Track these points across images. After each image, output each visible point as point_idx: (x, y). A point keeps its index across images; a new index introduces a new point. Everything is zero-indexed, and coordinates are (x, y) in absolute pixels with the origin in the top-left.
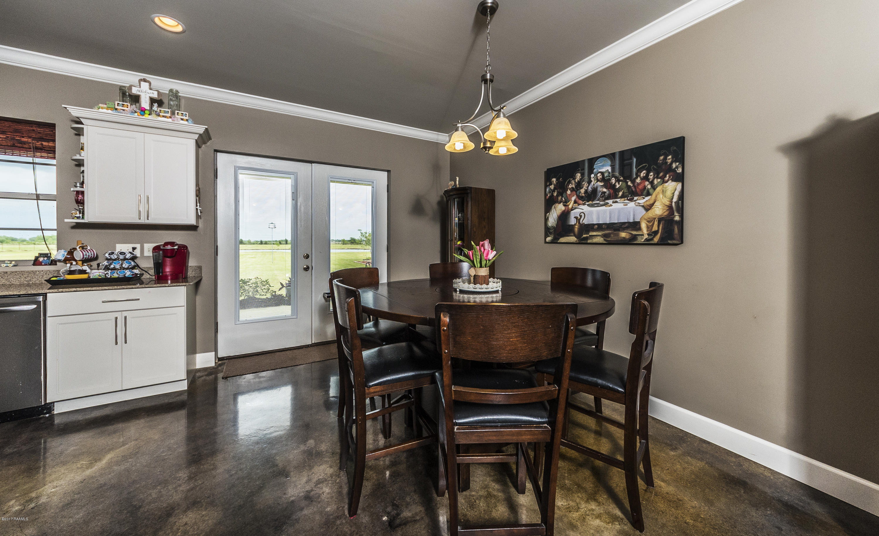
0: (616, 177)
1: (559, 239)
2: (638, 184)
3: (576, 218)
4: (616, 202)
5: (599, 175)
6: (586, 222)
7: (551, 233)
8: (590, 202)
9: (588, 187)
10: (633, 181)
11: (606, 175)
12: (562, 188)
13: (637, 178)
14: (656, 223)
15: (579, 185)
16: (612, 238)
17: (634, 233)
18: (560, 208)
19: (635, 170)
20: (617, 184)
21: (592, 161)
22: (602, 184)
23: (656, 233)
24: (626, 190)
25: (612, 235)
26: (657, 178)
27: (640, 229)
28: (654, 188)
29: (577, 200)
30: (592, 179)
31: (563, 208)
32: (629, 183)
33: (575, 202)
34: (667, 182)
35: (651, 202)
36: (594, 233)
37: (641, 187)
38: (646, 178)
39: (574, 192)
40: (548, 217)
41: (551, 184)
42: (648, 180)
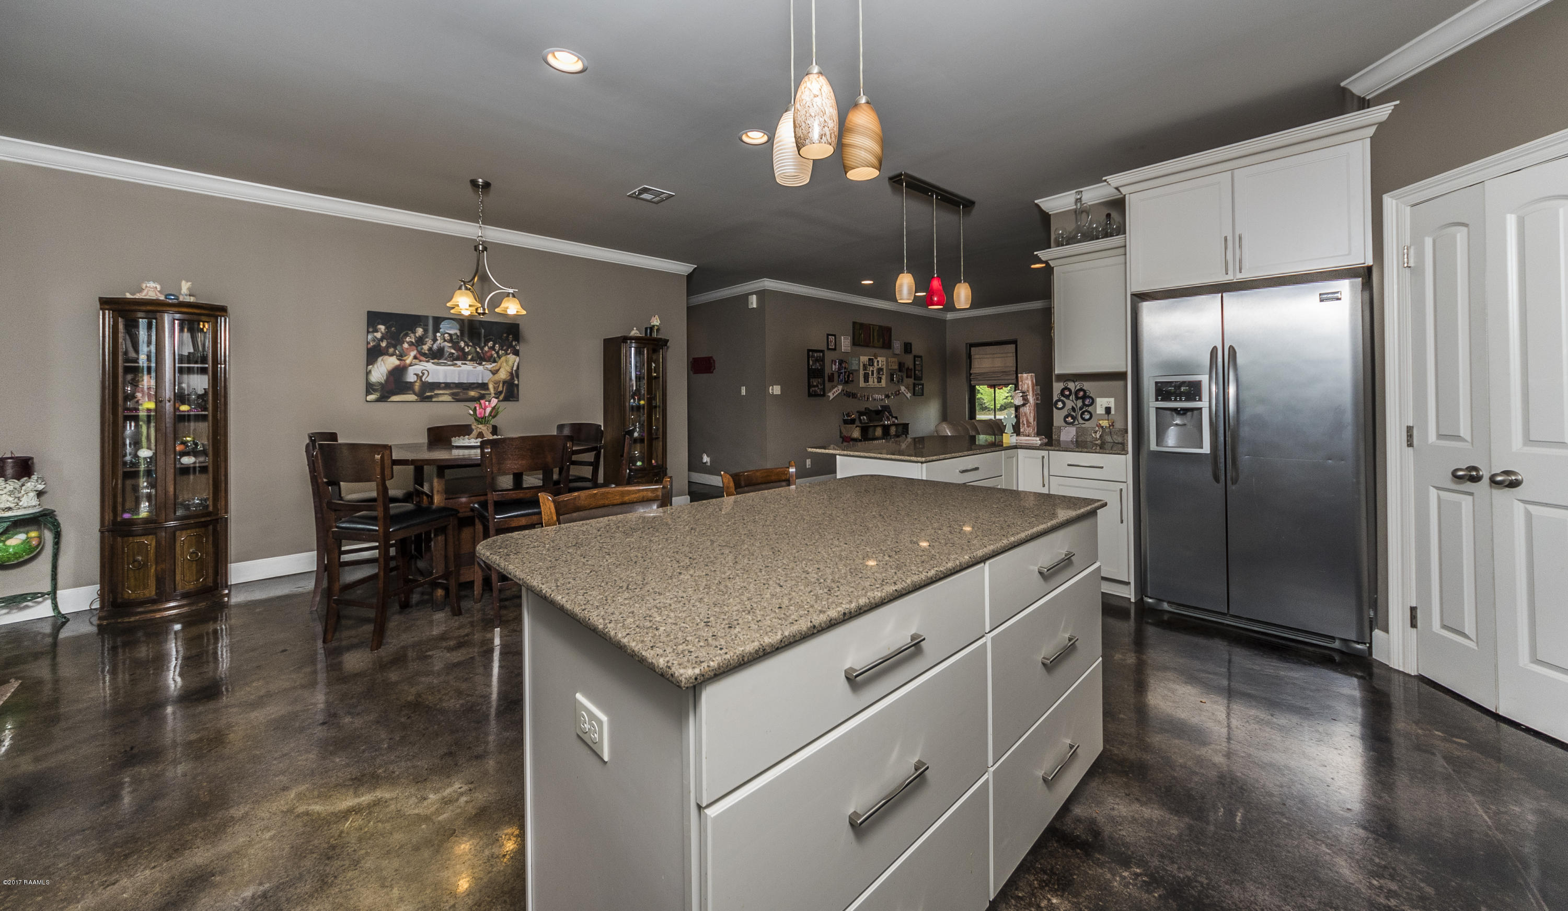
0: (465, 342)
1: (390, 397)
2: (486, 352)
3: (417, 375)
4: (465, 364)
5: (446, 335)
6: (430, 380)
7: (375, 390)
8: (436, 361)
9: (432, 345)
10: (482, 349)
11: (454, 337)
12: (395, 339)
13: (485, 346)
14: (501, 385)
15: (420, 341)
16: (462, 396)
17: (483, 392)
18: (391, 362)
20: (466, 348)
21: (438, 321)
22: (450, 345)
23: (501, 392)
24: (474, 355)
25: (461, 394)
26: (502, 350)
27: (488, 389)
28: (499, 357)
29: (418, 356)
30: (438, 338)
31: (397, 362)
32: (478, 349)
33: (415, 358)
34: (509, 354)
35: (497, 368)
36: (440, 392)
37: (488, 354)
38: (493, 348)
39: (414, 348)
40: (370, 371)
41: (377, 331)
42: (495, 350)
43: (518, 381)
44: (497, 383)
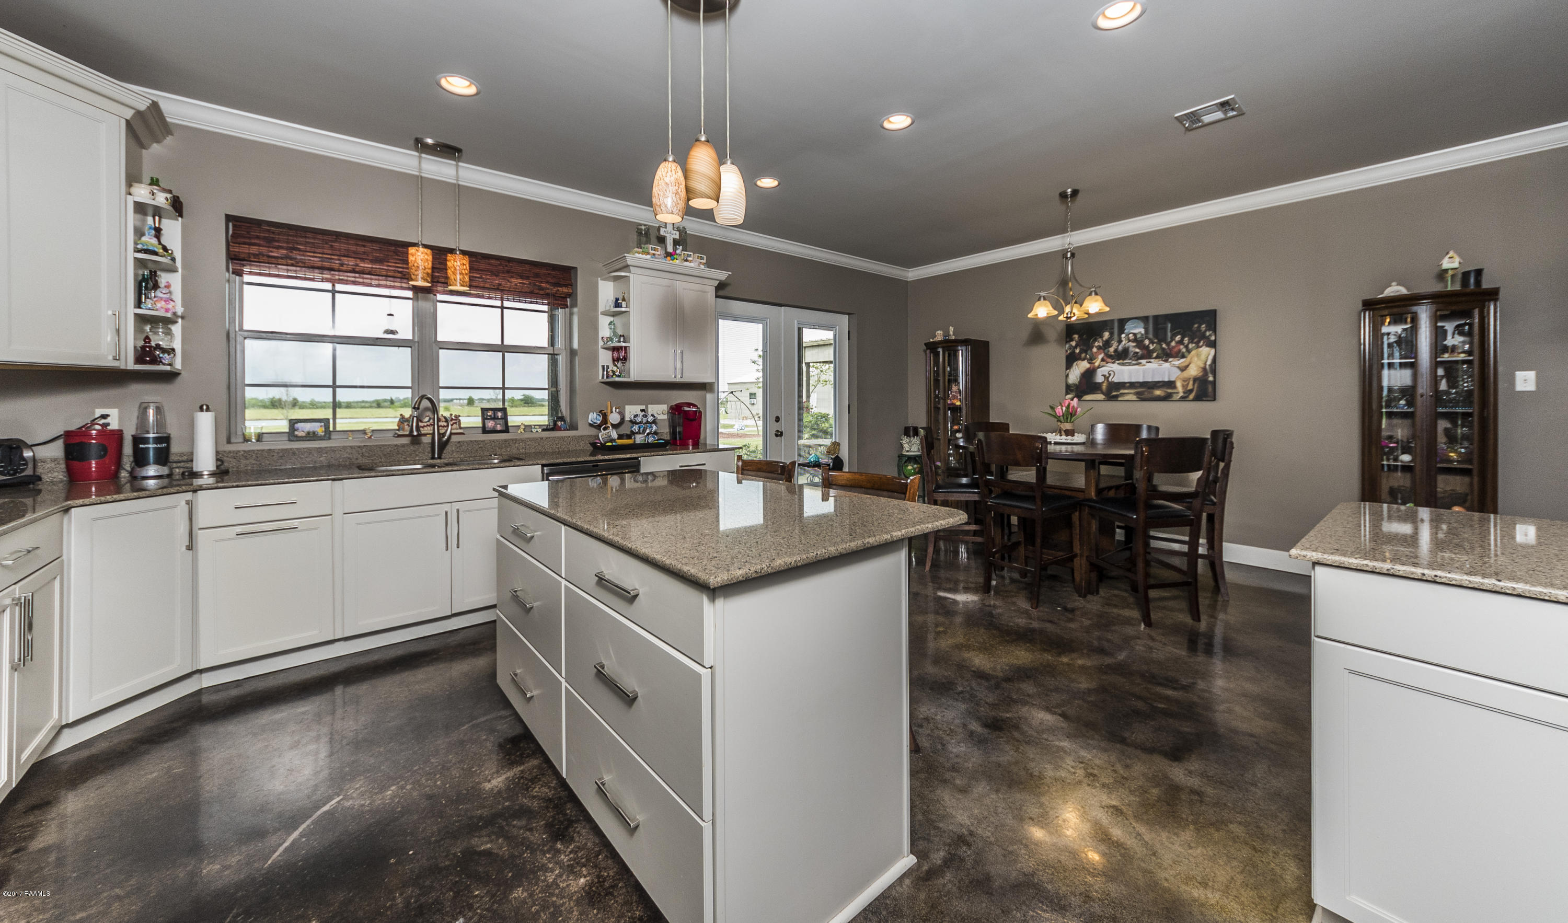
0: (1150, 339)
2: (1174, 347)
3: (1104, 376)
4: (1150, 362)
5: (1131, 335)
6: (1116, 380)
7: (1072, 391)
8: (1121, 361)
9: (1118, 346)
10: (1168, 344)
11: (1139, 336)
12: (1086, 346)
13: (1171, 341)
14: (1191, 382)
15: (1107, 344)
16: (1146, 395)
17: (1170, 391)
19: (1169, 334)
20: (1151, 345)
21: (1122, 322)
22: (1134, 344)
23: (1191, 391)
24: (1160, 352)
25: (1146, 393)
26: (1192, 342)
27: (1175, 387)
28: (1189, 351)
29: (1105, 358)
30: (1123, 339)
31: (1088, 366)
32: (1164, 346)
33: (1103, 360)
34: (1201, 347)
35: (1186, 364)
36: (1126, 391)
37: (1176, 350)
38: (1181, 342)
39: (1102, 351)
40: (1068, 375)
41: (1072, 340)
42: (1183, 344)
43: (1215, 377)
44: (1186, 380)
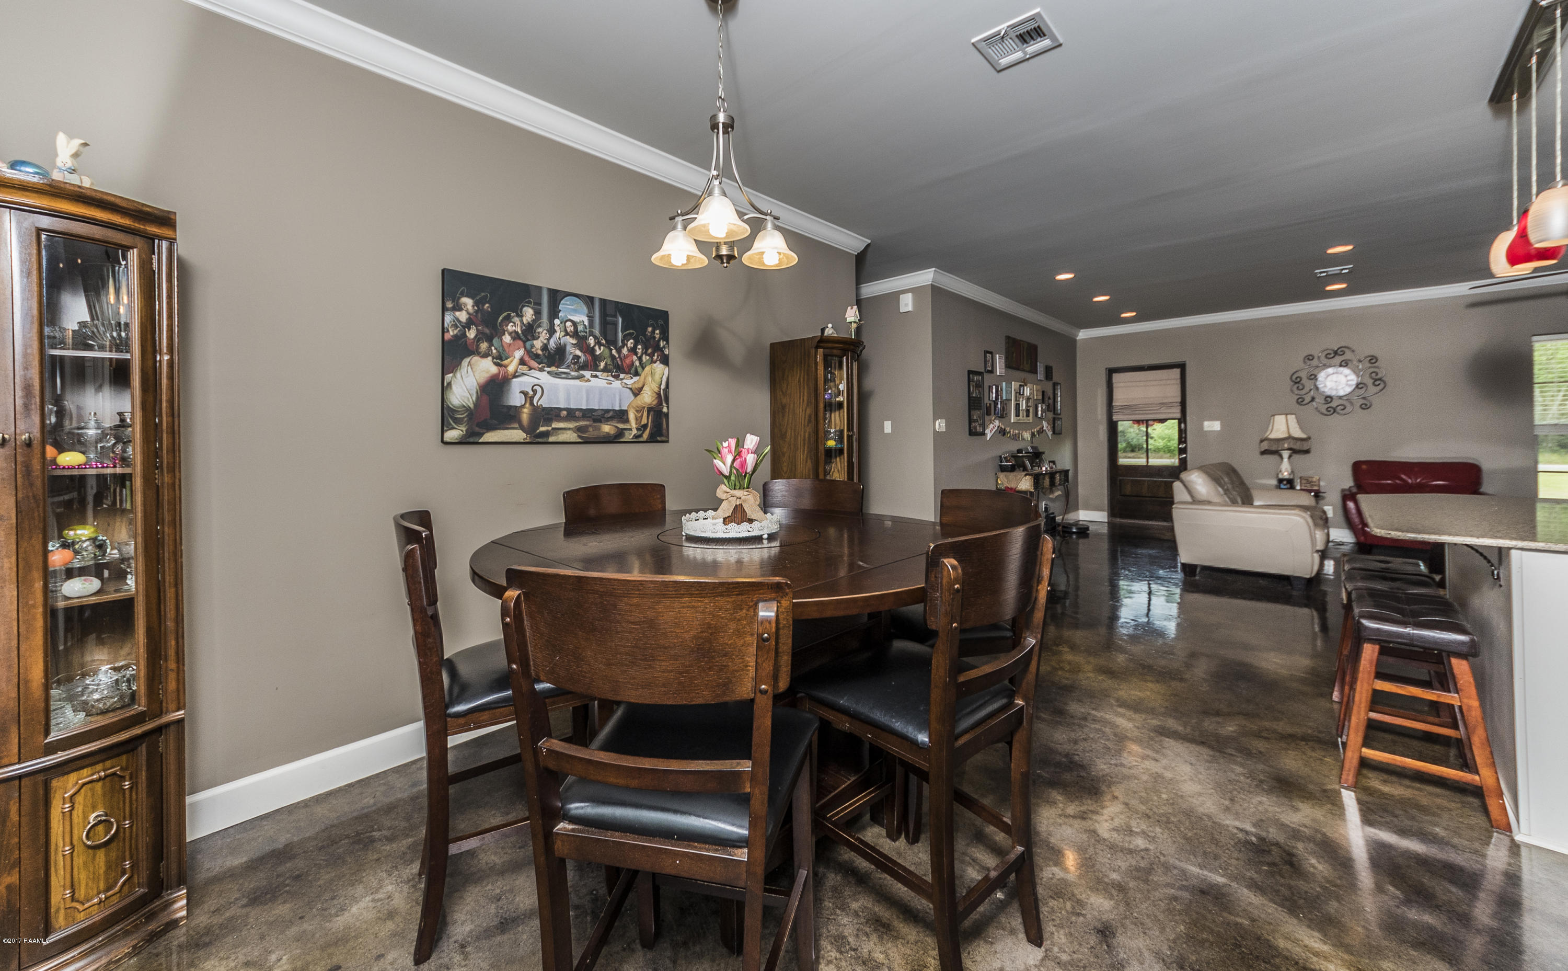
0: (595, 337)
1: (481, 435)
2: (626, 357)
3: (525, 393)
4: (596, 376)
5: (569, 324)
6: (545, 402)
7: (458, 421)
8: (553, 369)
9: (548, 340)
10: (619, 351)
11: (580, 328)
13: (623, 347)
14: (645, 414)
15: (529, 332)
16: (591, 433)
17: (621, 426)
18: (483, 368)
19: (620, 335)
20: (597, 348)
21: (556, 296)
22: (574, 342)
23: (645, 426)
24: (609, 361)
25: (591, 429)
26: (646, 355)
27: (627, 421)
28: (643, 366)
29: (527, 358)
30: (557, 328)
31: (494, 370)
32: (614, 352)
33: (522, 362)
34: (655, 363)
35: (640, 385)
36: (561, 425)
37: (628, 361)
38: (634, 351)
39: (521, 343)
40: (449, 384)
41: (458, 307)
42: (636, 354)
43: (668, 408)
44: (639, 410)
